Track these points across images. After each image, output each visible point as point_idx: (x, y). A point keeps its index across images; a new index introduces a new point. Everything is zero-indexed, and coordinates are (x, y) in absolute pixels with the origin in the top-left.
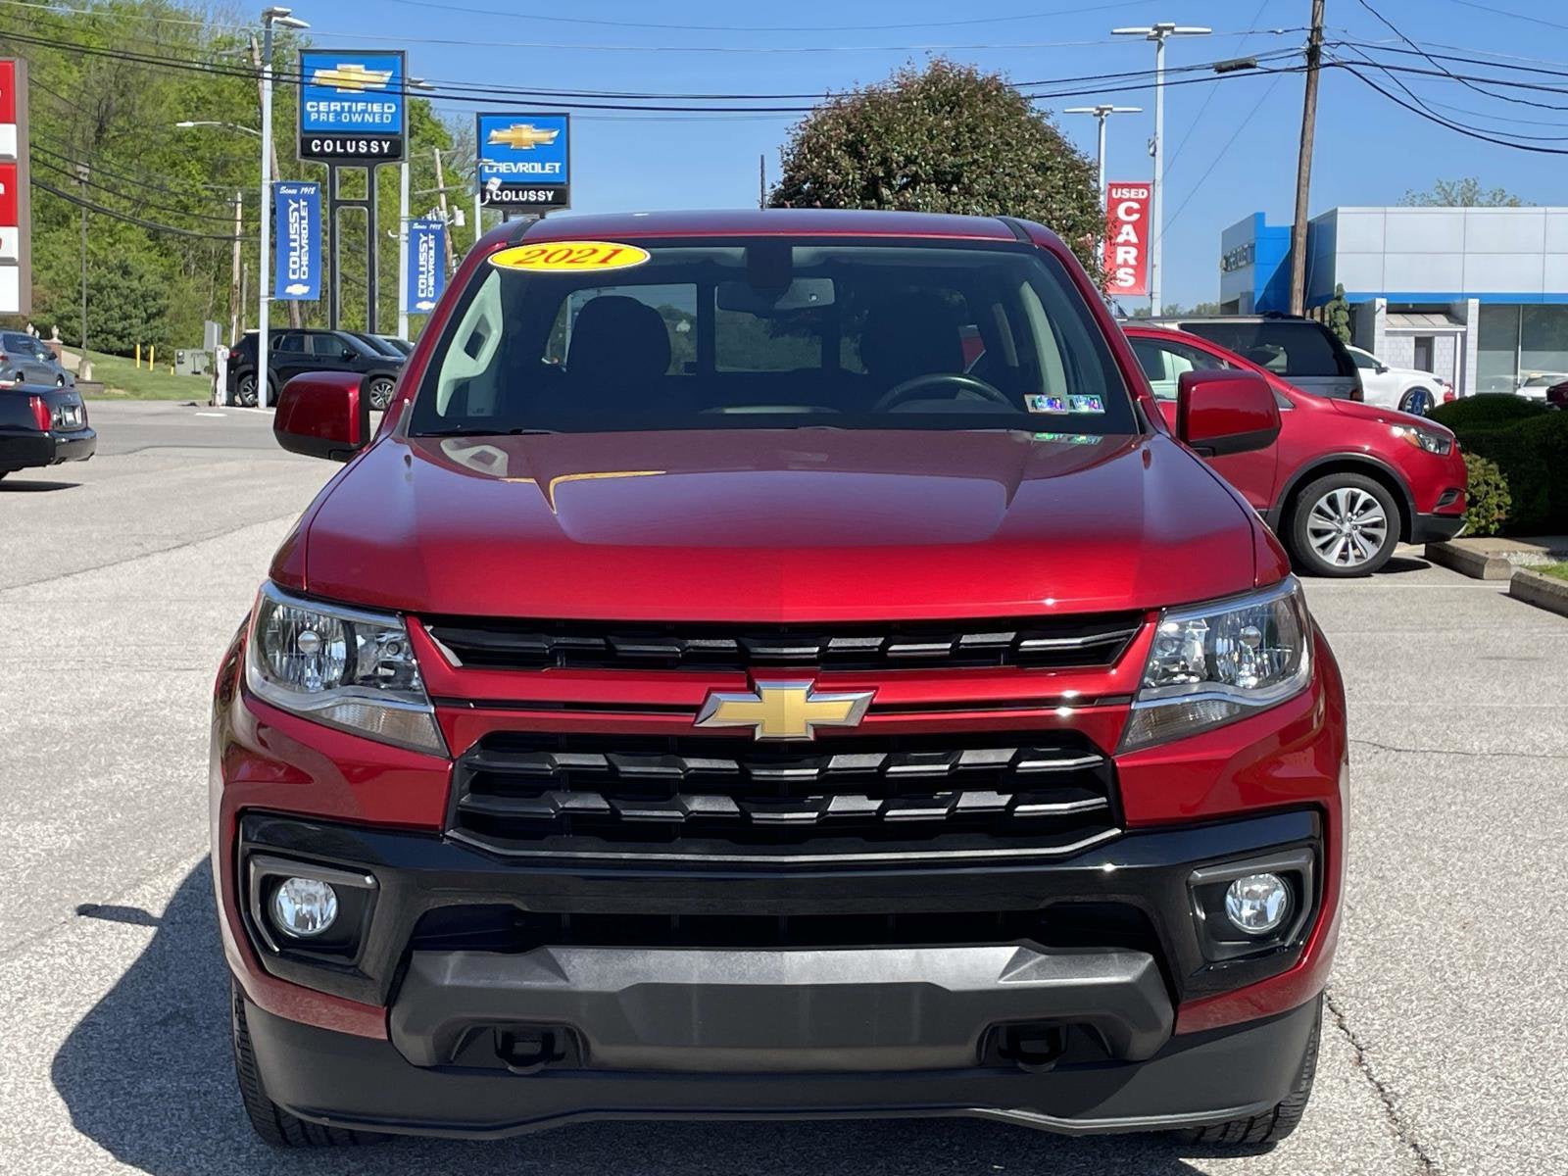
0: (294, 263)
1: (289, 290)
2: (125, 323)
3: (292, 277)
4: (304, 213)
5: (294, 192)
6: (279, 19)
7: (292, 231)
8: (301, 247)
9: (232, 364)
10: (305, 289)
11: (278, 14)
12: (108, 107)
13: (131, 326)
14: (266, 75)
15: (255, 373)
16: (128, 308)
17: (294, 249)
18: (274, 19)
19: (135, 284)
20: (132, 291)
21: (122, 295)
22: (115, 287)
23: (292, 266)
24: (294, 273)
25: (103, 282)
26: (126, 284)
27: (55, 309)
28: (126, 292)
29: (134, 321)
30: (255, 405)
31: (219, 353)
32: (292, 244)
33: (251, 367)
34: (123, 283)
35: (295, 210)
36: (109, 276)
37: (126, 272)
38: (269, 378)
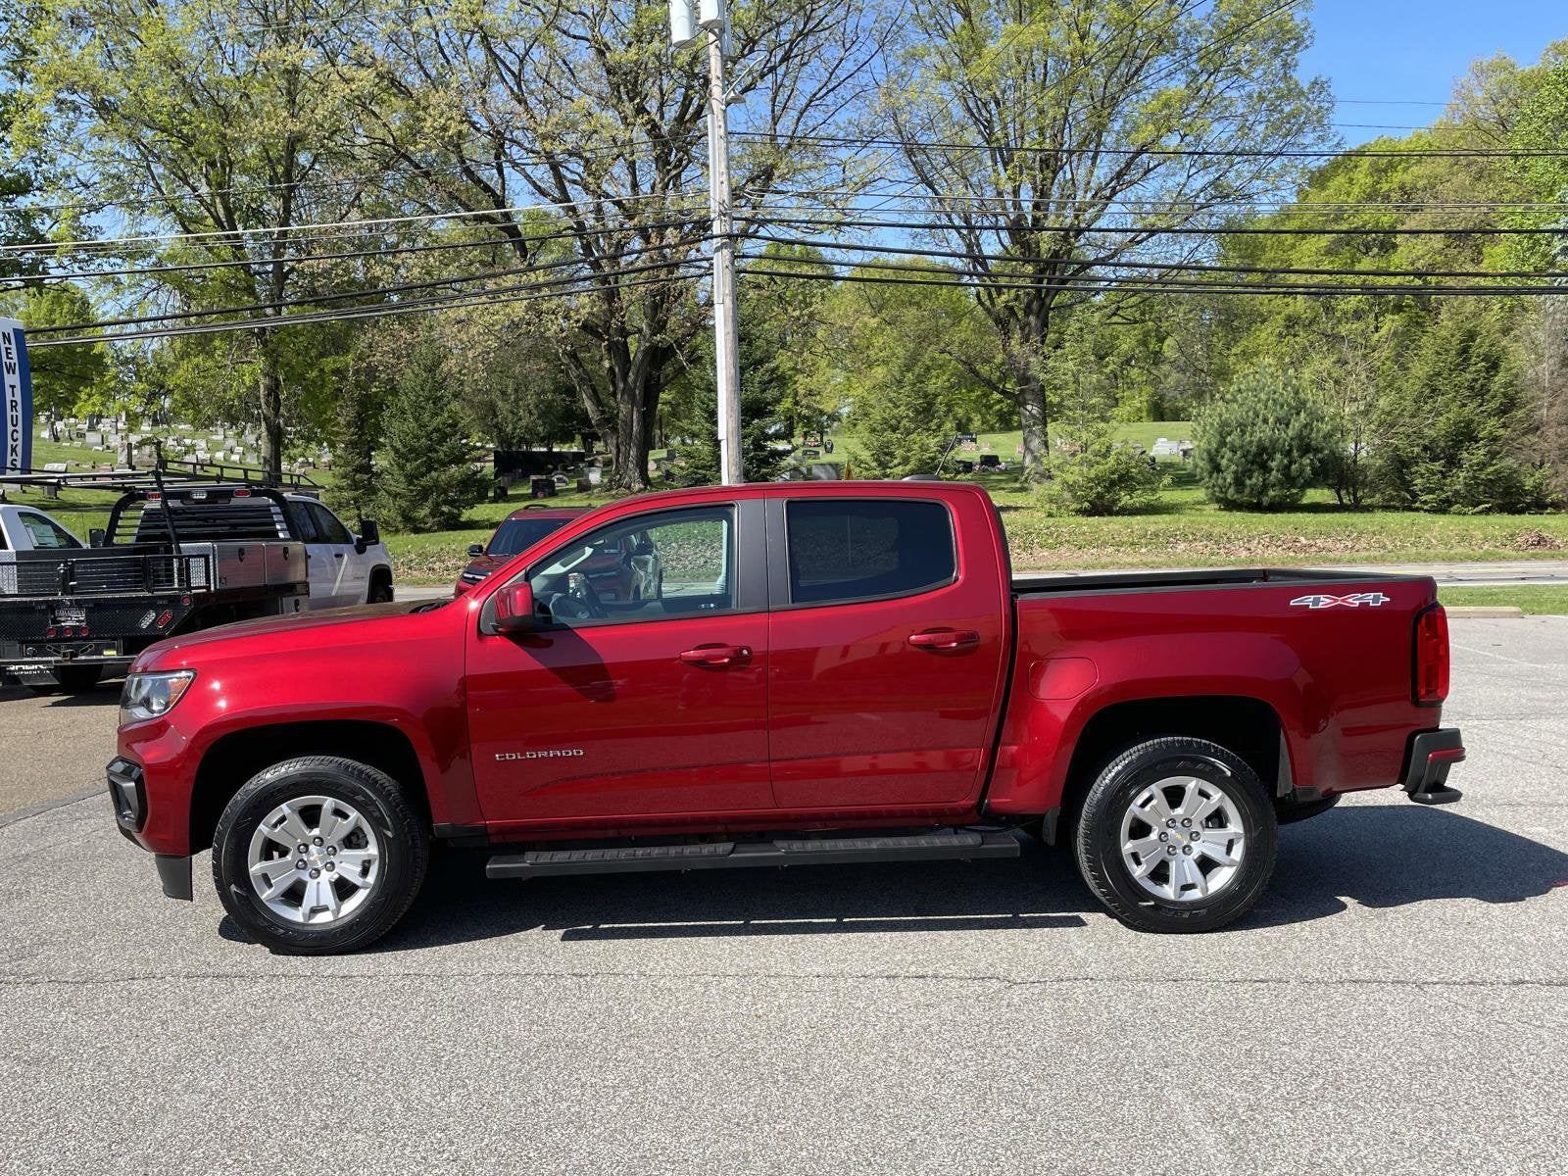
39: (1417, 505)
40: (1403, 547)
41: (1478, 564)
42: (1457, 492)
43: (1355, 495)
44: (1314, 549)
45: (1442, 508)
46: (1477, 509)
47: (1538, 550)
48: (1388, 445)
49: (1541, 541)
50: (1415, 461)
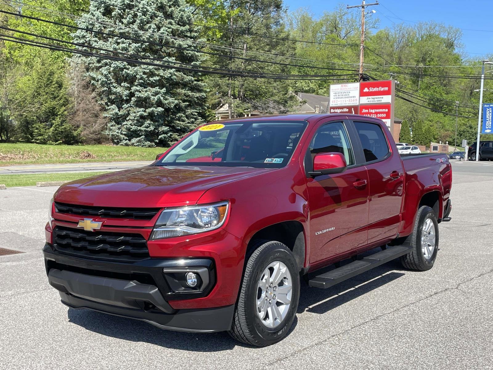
0: (488, 124)
1: (486, 131)
2: (470, 140)
3: (487, 128)
4: (491, 111)
5: (488, 106)
6: (487, 63)
7: (487, 116)
8: (490, 120)
9: (470, 150)
10: (490, 131)
11: (486, 61)
12: (474, 87)
13: (472, 141)
14: (482, 78)
15: (476, 152)
16: (471, 137)
17: (488, 121)
18: (485, 63)
19: (473, 130)
20: (472, 132)
21: (470, 133)
22: (468, 131)
23: (487, 125)
24: (487, 127)
25: (465, 130)
26: (471, 130)
27: (453, 137)
28: (471, 132)
29: (472, 140)
30: (475, 160)
31: (466, 147)
32: (487, 119)
33: (475, 151)
34: (470, 130)
35: (488, 111)
36: (467, 129)
37: (471, 128)
38: (479, 153)
39: (33, 140)
40: (41, 158)
41: (72, 164)
42: (49, 136)
43: (7, 136)
44: (7, 158)
45: (44, 142)
46: (57, 143)
47: (88, 159)
48: (22, 115)
49: (89, 155)
50: (33, 122)
